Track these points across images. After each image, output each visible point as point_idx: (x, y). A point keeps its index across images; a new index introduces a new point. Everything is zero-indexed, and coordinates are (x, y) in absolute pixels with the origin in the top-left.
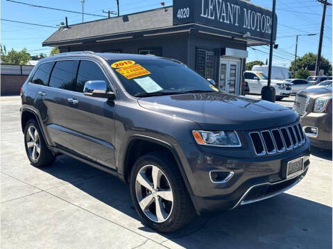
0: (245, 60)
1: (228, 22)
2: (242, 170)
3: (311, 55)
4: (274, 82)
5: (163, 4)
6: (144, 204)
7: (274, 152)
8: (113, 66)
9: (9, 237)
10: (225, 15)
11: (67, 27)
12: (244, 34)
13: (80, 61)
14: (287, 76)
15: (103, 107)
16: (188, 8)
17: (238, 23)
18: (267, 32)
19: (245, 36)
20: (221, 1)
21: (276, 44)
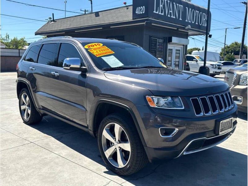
0: (186, 46)
1: (174, 17)
2: (184, 128)
3: (236, 44)
4: (208, 63)
5: (125, 3)
6: (108, 153)
7: (210, 113)
8: (86, 47)
9: (4, 178)
10: (172, 12)
11: (54, 21)
12: (186, 26)
13: (61, 43)
14: (218, 59)
15: (77, 78)
16: (144, 7)
17: (182, 18)
18: (203, 25)
19: (187, 28)
20: (169, 1)
21: (210, 34)
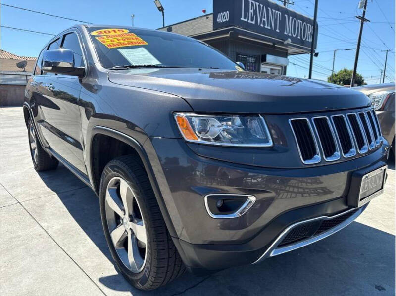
0: (285, 68)
1: (269, 28)
3: (345, 71)
5: (204, 11)
7: (337, 156)
8: (94, 33)
10: (265, 20)
12: (285, 40)
16: (228, 12)
17: (279, 30)
18: (307, 40)
19: (285, 42)
20: (262, 6)
21: (316, 52)
